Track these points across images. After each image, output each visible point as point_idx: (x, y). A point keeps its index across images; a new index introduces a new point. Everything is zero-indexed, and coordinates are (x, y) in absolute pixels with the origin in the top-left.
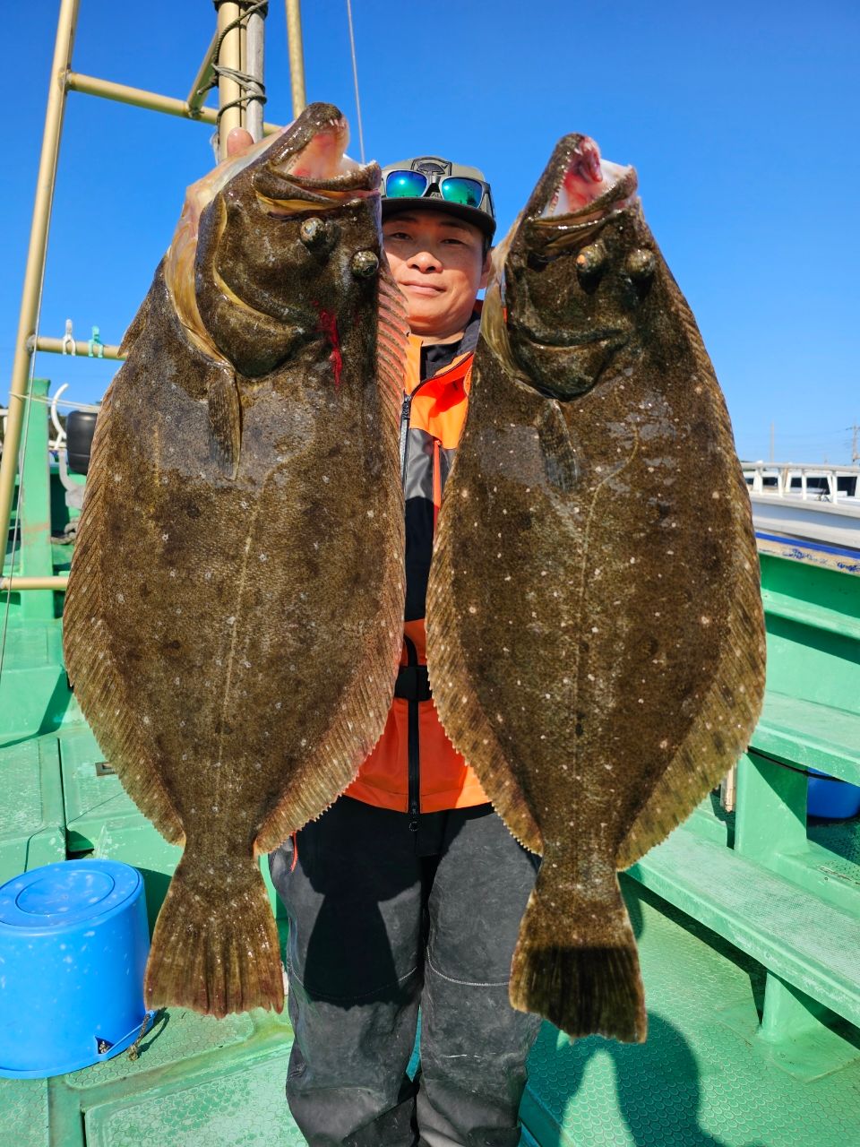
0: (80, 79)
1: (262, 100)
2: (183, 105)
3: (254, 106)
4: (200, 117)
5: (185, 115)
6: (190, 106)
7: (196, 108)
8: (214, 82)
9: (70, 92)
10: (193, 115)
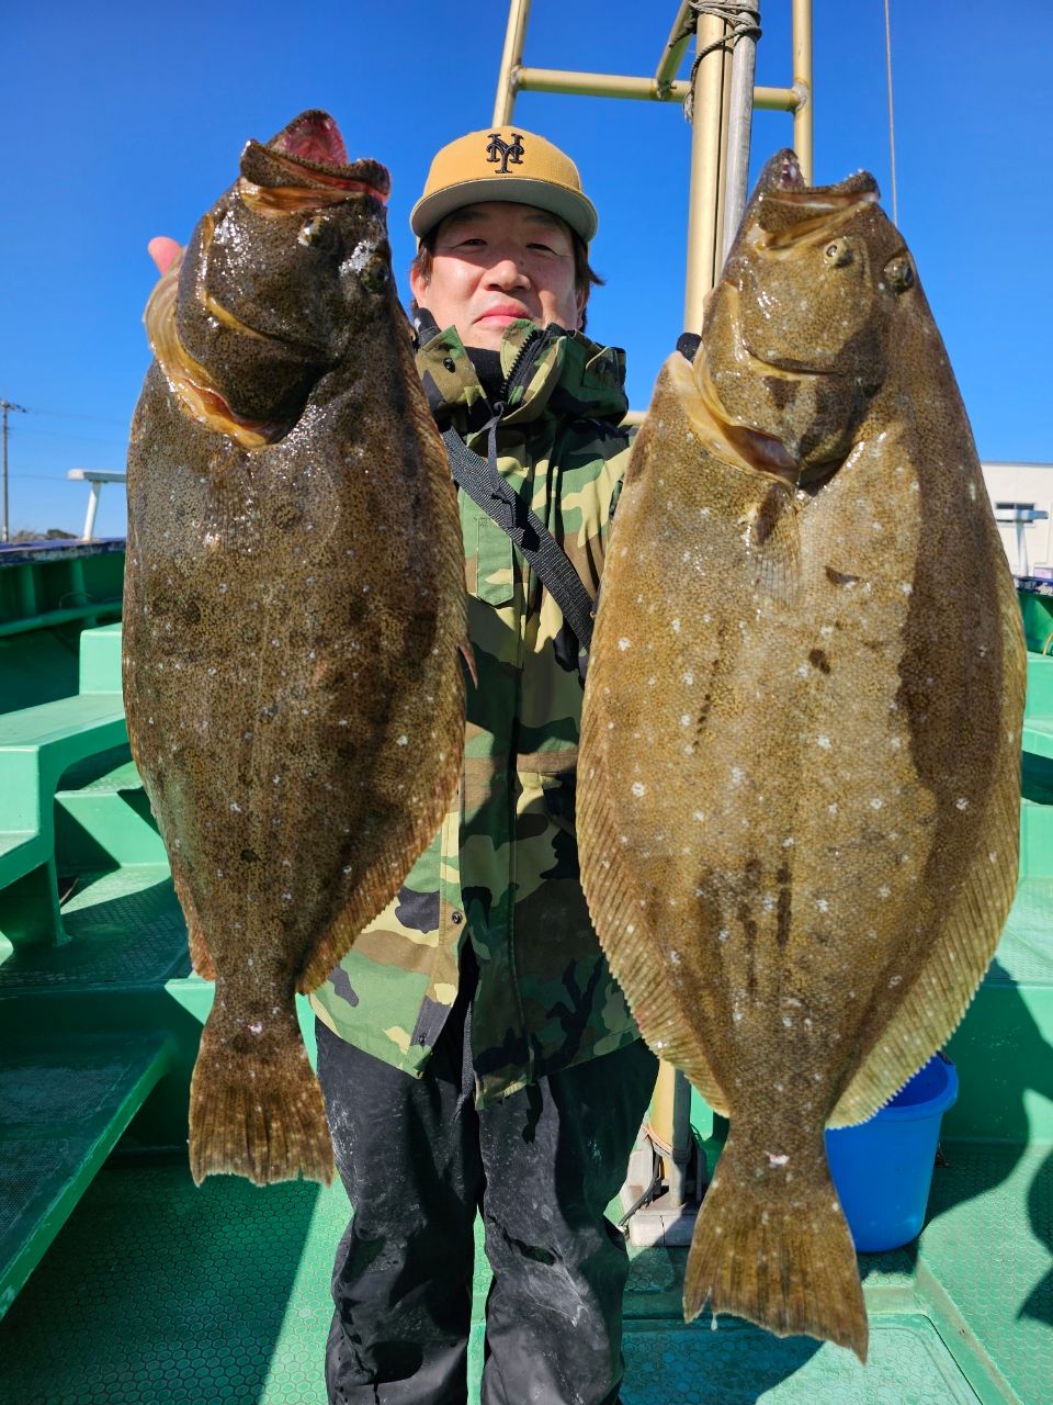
0: (533, 74)
1: (754, 34)
2: (650, 84)
3: (743, 47)
4: (671, 93)
5: (652, 95)
6: (660, 83)
7: (668, 83)
8: (690, 26)
9: (520, 93)
10: (662, 94)
